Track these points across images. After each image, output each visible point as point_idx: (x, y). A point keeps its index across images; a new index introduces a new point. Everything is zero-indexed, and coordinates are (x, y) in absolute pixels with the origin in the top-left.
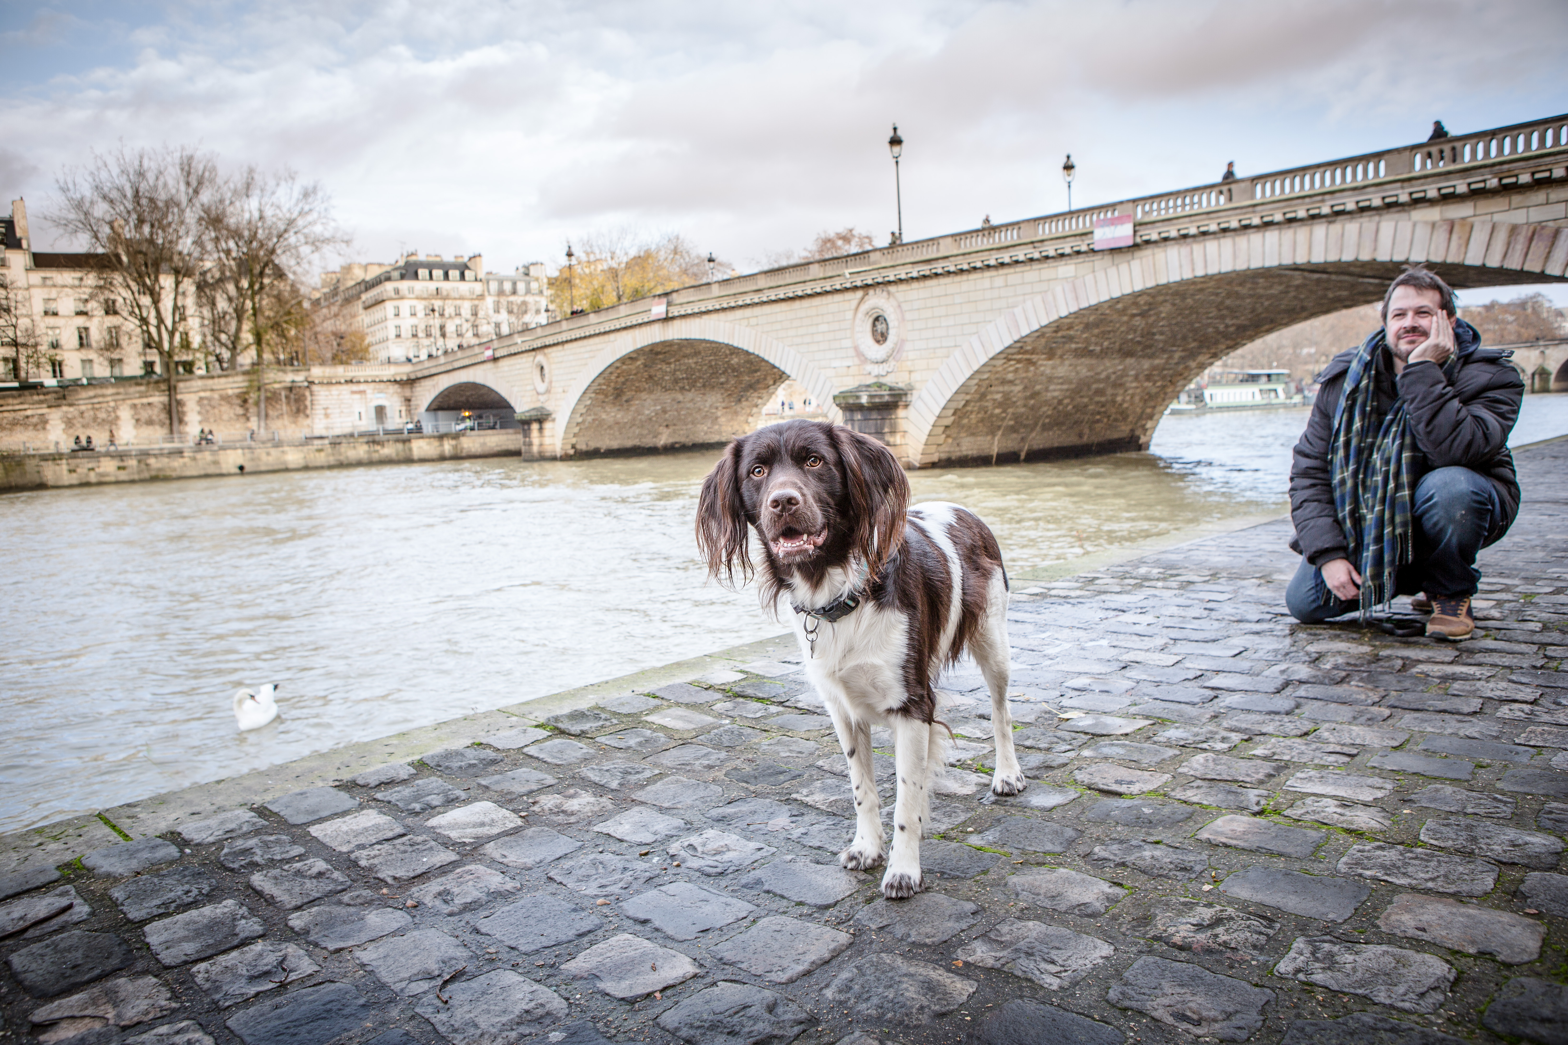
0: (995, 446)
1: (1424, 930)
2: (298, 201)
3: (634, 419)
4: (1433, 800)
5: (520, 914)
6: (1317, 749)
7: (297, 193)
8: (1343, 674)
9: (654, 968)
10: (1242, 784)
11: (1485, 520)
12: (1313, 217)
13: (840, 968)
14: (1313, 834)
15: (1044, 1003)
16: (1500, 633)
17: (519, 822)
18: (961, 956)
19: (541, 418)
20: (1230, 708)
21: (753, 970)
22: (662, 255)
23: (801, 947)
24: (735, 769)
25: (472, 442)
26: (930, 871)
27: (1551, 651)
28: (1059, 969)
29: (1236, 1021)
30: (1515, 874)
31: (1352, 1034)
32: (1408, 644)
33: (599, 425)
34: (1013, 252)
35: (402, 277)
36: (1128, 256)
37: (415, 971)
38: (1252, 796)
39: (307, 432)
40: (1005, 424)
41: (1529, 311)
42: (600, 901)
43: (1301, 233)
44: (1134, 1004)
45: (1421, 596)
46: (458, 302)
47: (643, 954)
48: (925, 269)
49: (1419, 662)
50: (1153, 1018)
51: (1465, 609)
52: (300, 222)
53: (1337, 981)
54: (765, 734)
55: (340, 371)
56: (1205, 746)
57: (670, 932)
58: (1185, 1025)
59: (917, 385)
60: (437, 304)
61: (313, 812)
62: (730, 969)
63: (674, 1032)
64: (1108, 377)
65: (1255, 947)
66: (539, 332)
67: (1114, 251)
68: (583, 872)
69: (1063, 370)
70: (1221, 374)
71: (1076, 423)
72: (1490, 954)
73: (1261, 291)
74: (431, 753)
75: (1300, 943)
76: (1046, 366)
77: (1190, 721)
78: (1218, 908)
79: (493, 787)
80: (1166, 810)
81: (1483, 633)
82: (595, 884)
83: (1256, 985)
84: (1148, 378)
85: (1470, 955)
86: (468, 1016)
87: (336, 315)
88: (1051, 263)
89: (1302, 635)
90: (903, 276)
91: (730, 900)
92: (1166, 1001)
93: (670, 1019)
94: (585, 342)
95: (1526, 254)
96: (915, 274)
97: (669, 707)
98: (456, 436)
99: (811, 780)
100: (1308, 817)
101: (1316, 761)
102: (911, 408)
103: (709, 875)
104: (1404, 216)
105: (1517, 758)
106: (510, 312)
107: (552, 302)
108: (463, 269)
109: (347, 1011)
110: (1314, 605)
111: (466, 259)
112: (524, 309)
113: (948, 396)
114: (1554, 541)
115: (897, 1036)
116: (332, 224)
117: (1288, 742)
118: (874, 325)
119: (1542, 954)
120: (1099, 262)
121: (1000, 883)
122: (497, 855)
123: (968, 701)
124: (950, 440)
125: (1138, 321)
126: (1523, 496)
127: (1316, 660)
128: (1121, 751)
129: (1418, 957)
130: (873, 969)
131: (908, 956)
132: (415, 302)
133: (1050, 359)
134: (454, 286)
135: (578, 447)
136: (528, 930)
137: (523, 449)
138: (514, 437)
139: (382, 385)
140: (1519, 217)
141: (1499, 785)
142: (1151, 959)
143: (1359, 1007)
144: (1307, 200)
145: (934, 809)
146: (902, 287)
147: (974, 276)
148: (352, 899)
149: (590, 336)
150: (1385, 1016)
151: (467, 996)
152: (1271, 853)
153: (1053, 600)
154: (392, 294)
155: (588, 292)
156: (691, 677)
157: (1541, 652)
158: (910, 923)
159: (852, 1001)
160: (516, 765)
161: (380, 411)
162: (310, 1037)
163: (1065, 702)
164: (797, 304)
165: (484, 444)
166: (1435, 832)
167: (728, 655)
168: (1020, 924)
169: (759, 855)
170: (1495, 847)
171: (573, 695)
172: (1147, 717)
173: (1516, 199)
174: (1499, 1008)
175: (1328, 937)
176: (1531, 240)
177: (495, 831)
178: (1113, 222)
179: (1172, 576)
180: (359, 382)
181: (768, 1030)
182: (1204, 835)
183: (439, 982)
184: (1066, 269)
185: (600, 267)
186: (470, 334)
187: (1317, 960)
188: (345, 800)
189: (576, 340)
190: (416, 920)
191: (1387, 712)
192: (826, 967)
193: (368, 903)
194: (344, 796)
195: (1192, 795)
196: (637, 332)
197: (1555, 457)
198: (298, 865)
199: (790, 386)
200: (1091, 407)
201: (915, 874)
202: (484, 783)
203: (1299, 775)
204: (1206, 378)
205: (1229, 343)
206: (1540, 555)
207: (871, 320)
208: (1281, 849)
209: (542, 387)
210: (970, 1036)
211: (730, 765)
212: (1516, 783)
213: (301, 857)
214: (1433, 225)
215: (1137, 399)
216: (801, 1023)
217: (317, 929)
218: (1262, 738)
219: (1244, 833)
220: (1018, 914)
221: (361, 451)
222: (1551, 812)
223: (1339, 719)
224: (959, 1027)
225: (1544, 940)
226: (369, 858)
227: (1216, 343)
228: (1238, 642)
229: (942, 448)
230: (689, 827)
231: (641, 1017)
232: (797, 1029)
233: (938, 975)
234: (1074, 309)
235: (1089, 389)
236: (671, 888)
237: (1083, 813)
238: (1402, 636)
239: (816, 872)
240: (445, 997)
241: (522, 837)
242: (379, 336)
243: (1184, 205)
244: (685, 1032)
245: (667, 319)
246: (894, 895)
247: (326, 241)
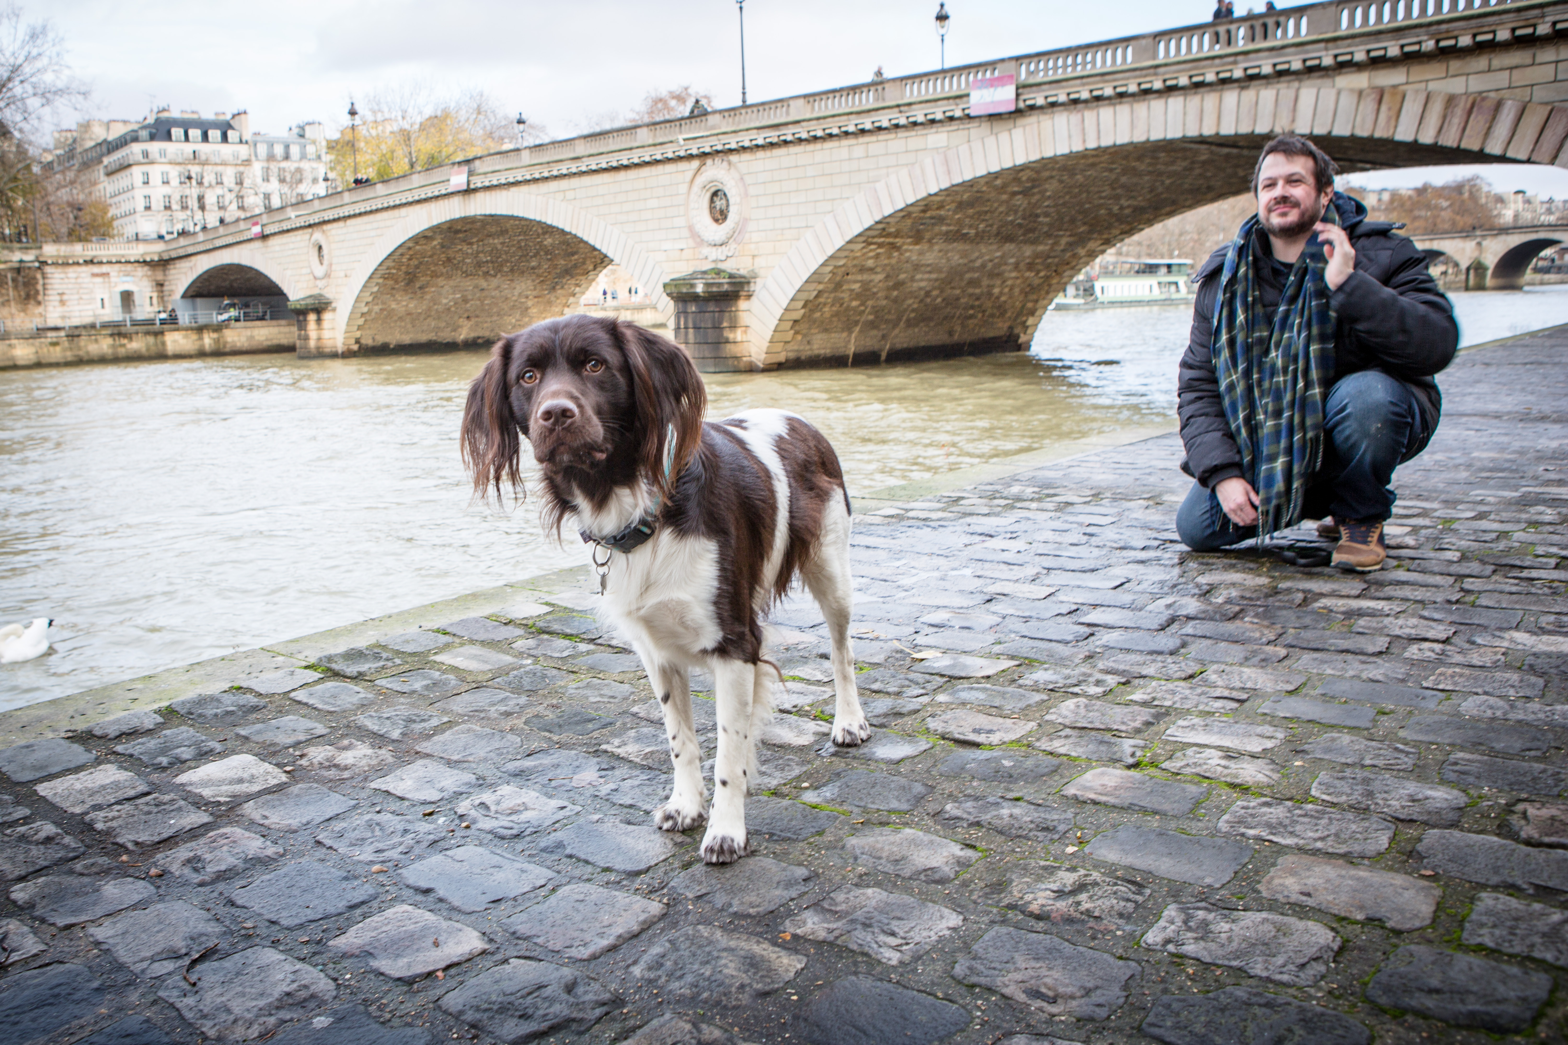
0: (851, 346)
1: (1309, 895)
2: (24, 43)
3: (429, 309)
4: (1328, 750)
5: (282, 883)
6: (1203, 693)
7: (22, 32)
8: (1237, 608)
9: (436, 944)
10: (1117, 734)
11: (1404, 435)
12: (1224, 82)
13: (651, 943)
14: (1193, 789)
15: (881, 980)
16: (1414, 563)
17: (284, 778)
18: (790, 928)
19: (319, 307)
20: (1107, 647)
21: (550, 945)
22: (463, 115)
23: (606, 919)
24: (537, 716)
25: (238, 336)
26: (757, 832)
27: (1468, 584)
28: (900, 941)
29: (1096, 997)
30: (1412, 832)
31: (1222, 1010)
32: (1310, 575)
33: (387, 315)
34: (875, 117)
35: (152, 138)
36: (1010, 124)
37: (158, 949)
38: (1127, 746)
39: (38, 322)
40: (863, 318)
41: (1466, 195)
42: (376, 868)
43: (1210, 99)
44: (982, 980)
45: (1328, 520)
46: (220, 169)
47: (425, 928)
48: (773, 136)
49: (1322, 595)
50: (1003, 996)
51: (1376, 536)
52: (27, 69)
53: (1210, 952)
54: (573, 676)
55: (78, 250)
56: (1076, 690)
57: (456, 903)
58: (1039, 1003)
59: (762, 273)
60: (195, 170)
61: (42, 768)
62: (524, 944)
63: (458, 1016)
64: (983, 266)
65: (1121, 915)
66: (317, 205)
67: (994, 117)
68: (357, 834)
69: (931, 257)
70: (1115, 264)
71: (945, 318)
72: (1380, 920)
73: (1161, 167)
74: (181, 698)
75: (1171, 911)
76: (912, 252)
77: (1061, 662)
78: (1082, 872)
79: (254, 738)
80: (1029, 763)
81: (1395, 563)
82: (370, 849)
83: (1121, 958)
84: (1030, 267)
85: (1357, 922)
86: (219, 1000)
87: (72, 183)
88: (920, 131)
89: (1193, 565)
90: (747, 144)
91: (526, 866)
92: (1019, 976)
93: (454, 1000)
94: (371, 217)
95: (1464, 129)
96: (760, 142)
97: (462, 645)
98: (219, 328)
99: (625, 728)
100: (1188, 770)
101: (1201, 707)
102: (754, 299)
103: (503, 838)
104: (1327, 82)
105: (1423, 704)
106: (282, 181)
107: (332, 169)
108: (225, 128)
109: (78, 996)
110: (1209, 531)
111: (228, 117)
112: (298, 177)
113: (797, 287)
114: (1479, 459)
115: (713, 1018)
116: (67, 72)
117: (1171, 686)
118: (712, 201)
119: (1435, 919)
120: (976, 131)
121: (837, 846)
122: (256, 816)
123: (809, 638)
124: (799, 337)
125: (1019, 200)
126: (1445, 406)
127: (1207, 593)
128: (982, 696)
129: (1301, 925)
130: (688, 943)
131: (728, 929)
132: (167, 168)
133: (916, 244)
134: (213, 149)
135: (363, 341)
136: (291, 901)
137: (298, 343)
138: (286, 329)
139: (129, 267)
140: (1457, 86)
141: (1402, 733)
142: (1004, 930)
143: (1232, 980)
144: (1217, 61)
145: (764, 763)
146: (746, 157)
147: (829, 145)
148: (86, 867)
149: (377, 211)
150: (1260, 990)
151: (219, 977)
152: (1144, 811)
153: (911, 522)
154: (140, 158)
155: (375, 158)
156: (488, 610)
157: (1457, 585)
158: (732, 891)
159: (663, 979)
160: (281, 712)
161: (127, 298)
162: (34, 1025)
163: (920, 640)
164: (622, 175)
165: (252, 337)
166: (1328, 786)
167: (533, 584)
168: (859, 892)
169: (562, 814)
170: (1393, 802)
171: (351, 631)
172: (1013, 658)
173: (1455, 65)
174: (1384, 978)
175: (1203, 904)
176: (1470, 113)
177: (255, 788)
178: (994, 83)
179: (1048, 496)
180: (101, 263)
181: (566, 1012)
182: (1071, 791)
183: (187, 961)
184: (937, 138)
185: (389, 129)
186: (234, 206)
187: (1189, 929)
188: (78, 753)
189: (360, 214)
190: (161, 891)
191: (1283, 652)
192: (634, 941)
193: (105, 872)
194: (77, 748)
195: (1059, 746)
196: (432, 206)
197: (1487, 364)
198: (22, 829)
199: (613, 272)
200: (963, 301)
201: (739, 836)
202: (243, 733)
203: (1181, 722)
204: (1097, 267)
205: (1127, 228)
206: (1464, 475)
207: (708, 195)
208: (1157, 806)
209: (320, 271)
210: (796, 1017)
211: (530, 712)
212: (1420, 731)
213: (26, 820)
214: (1360, 93)
215: (1017, 291)
216: (604, 1004)
217: (45, 901)
218: (1142, 681)
219: (1116, 788)
220: (856, 880)
221: (104, 345)
222: (1456, 764)
223: (1229, 660)
224: (784, 1008)
225: (1438, 904)
226: (106, 820)
227: (1109, 227)
228: (1120, 572)
229: (790, 347)
230: (482, 783)
231: (420, 999)
232: (598, 1012)
233: (762, 949)
234: (945, 185)
235: (962, 279)
236: (458, 853)
237: (934, 765)
238: (1305, 566)
239: (627, 834)
240: (193, 978)
241: (287, 795)
242: (125, 207)
243: (1075, 65)
244: (470, 1016)
245: (469, 191)
246: (714, 859)
247: (59, 92)
